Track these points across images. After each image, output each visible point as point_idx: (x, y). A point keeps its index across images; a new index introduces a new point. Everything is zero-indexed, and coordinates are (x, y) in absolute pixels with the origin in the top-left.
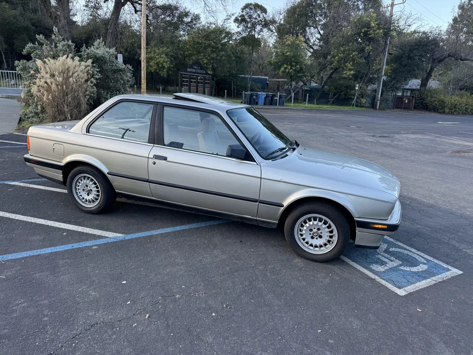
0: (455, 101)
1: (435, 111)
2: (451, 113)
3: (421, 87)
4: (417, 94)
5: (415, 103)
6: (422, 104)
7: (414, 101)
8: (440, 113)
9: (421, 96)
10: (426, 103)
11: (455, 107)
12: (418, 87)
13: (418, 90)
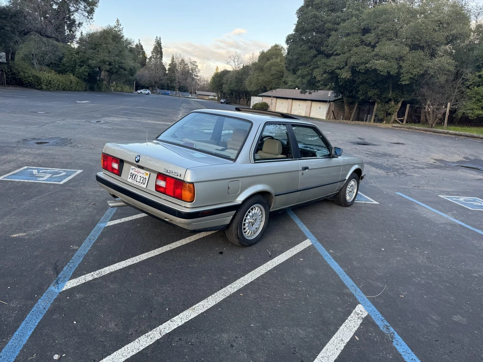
0: (48, 77)
1: (32, 88)
2: (48, 90)
3: (7, 60)
4: (6, 68)
5: (7, 78)
6: (15, 79)
7: (5, 75)
8: (38, 89)
9: (11, 71)
10: (20, 79)
11: (50, 84)
12: (5, 60)
13: (6, 63)
